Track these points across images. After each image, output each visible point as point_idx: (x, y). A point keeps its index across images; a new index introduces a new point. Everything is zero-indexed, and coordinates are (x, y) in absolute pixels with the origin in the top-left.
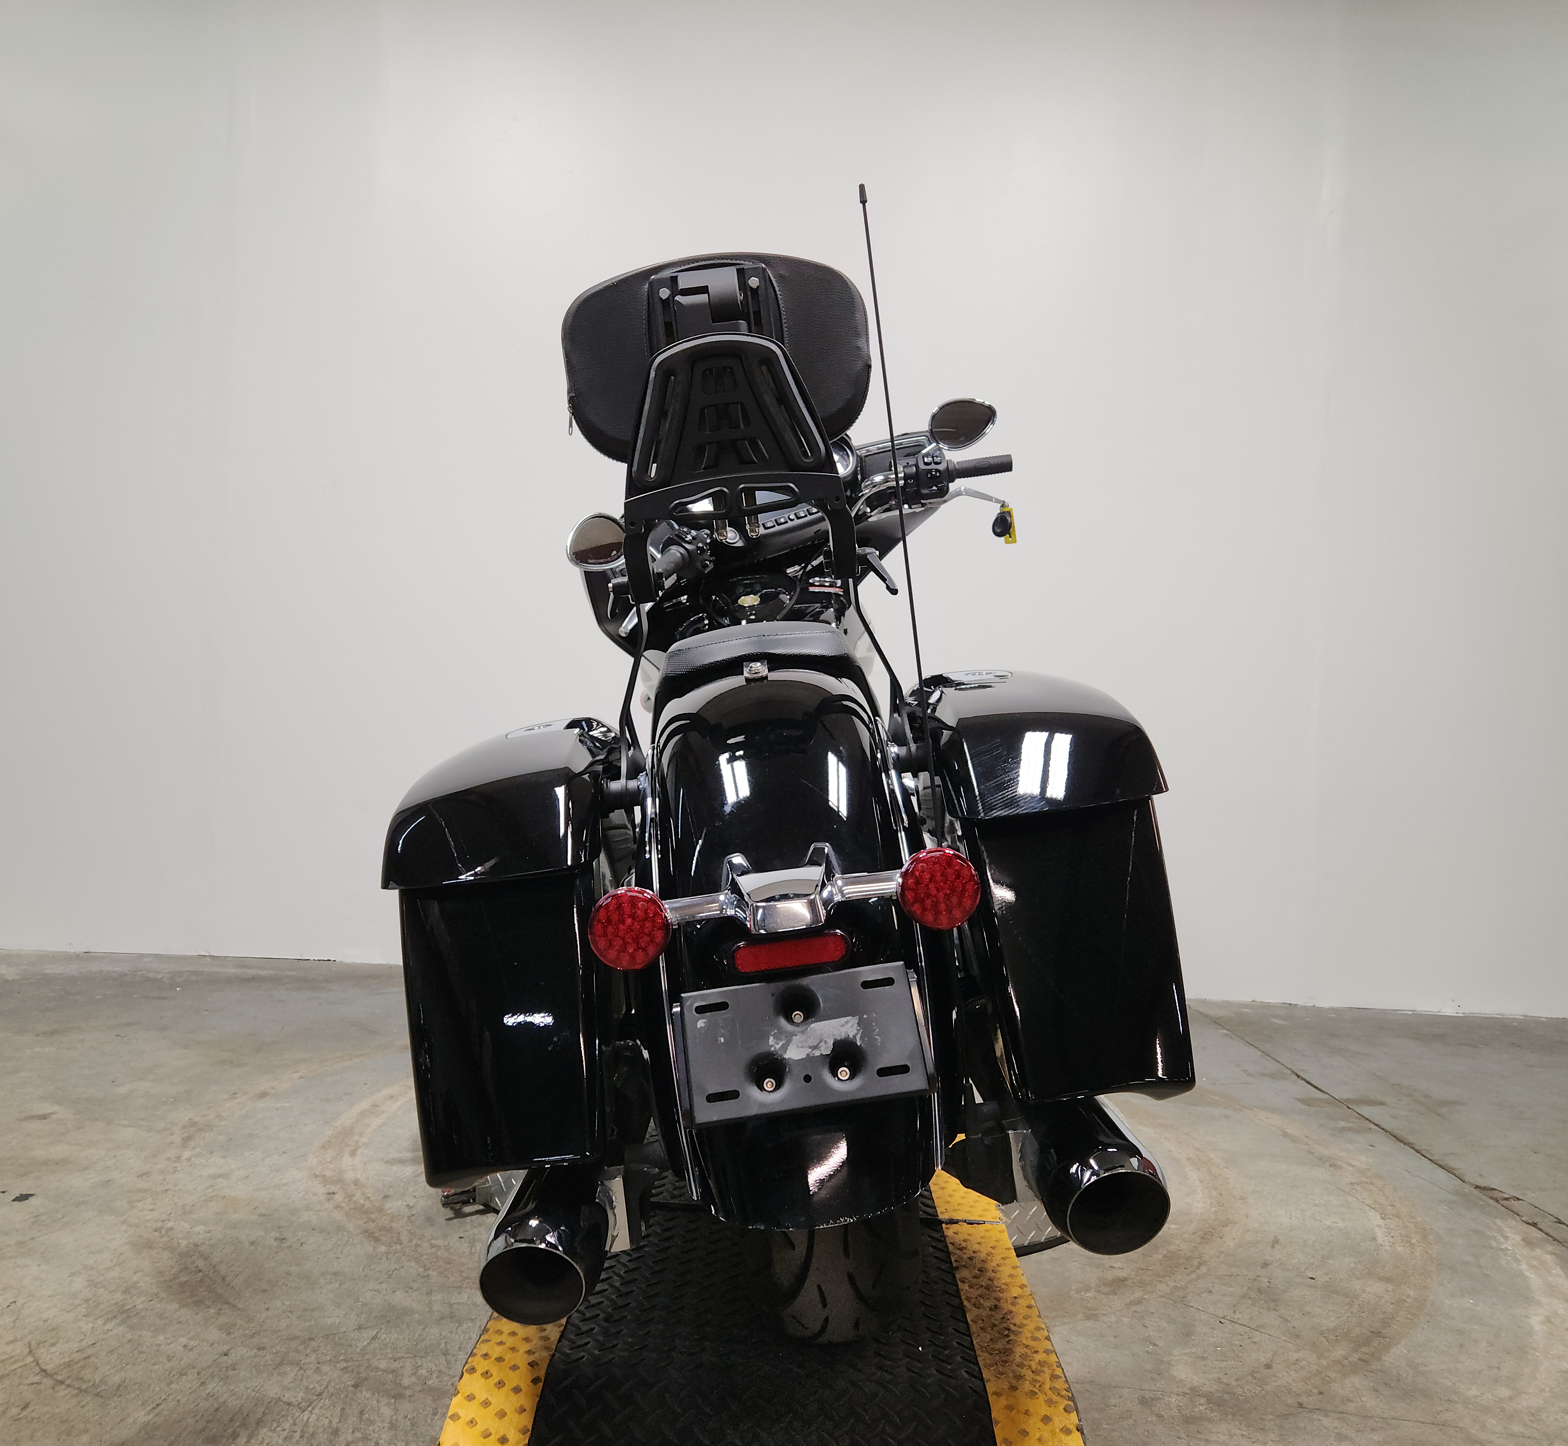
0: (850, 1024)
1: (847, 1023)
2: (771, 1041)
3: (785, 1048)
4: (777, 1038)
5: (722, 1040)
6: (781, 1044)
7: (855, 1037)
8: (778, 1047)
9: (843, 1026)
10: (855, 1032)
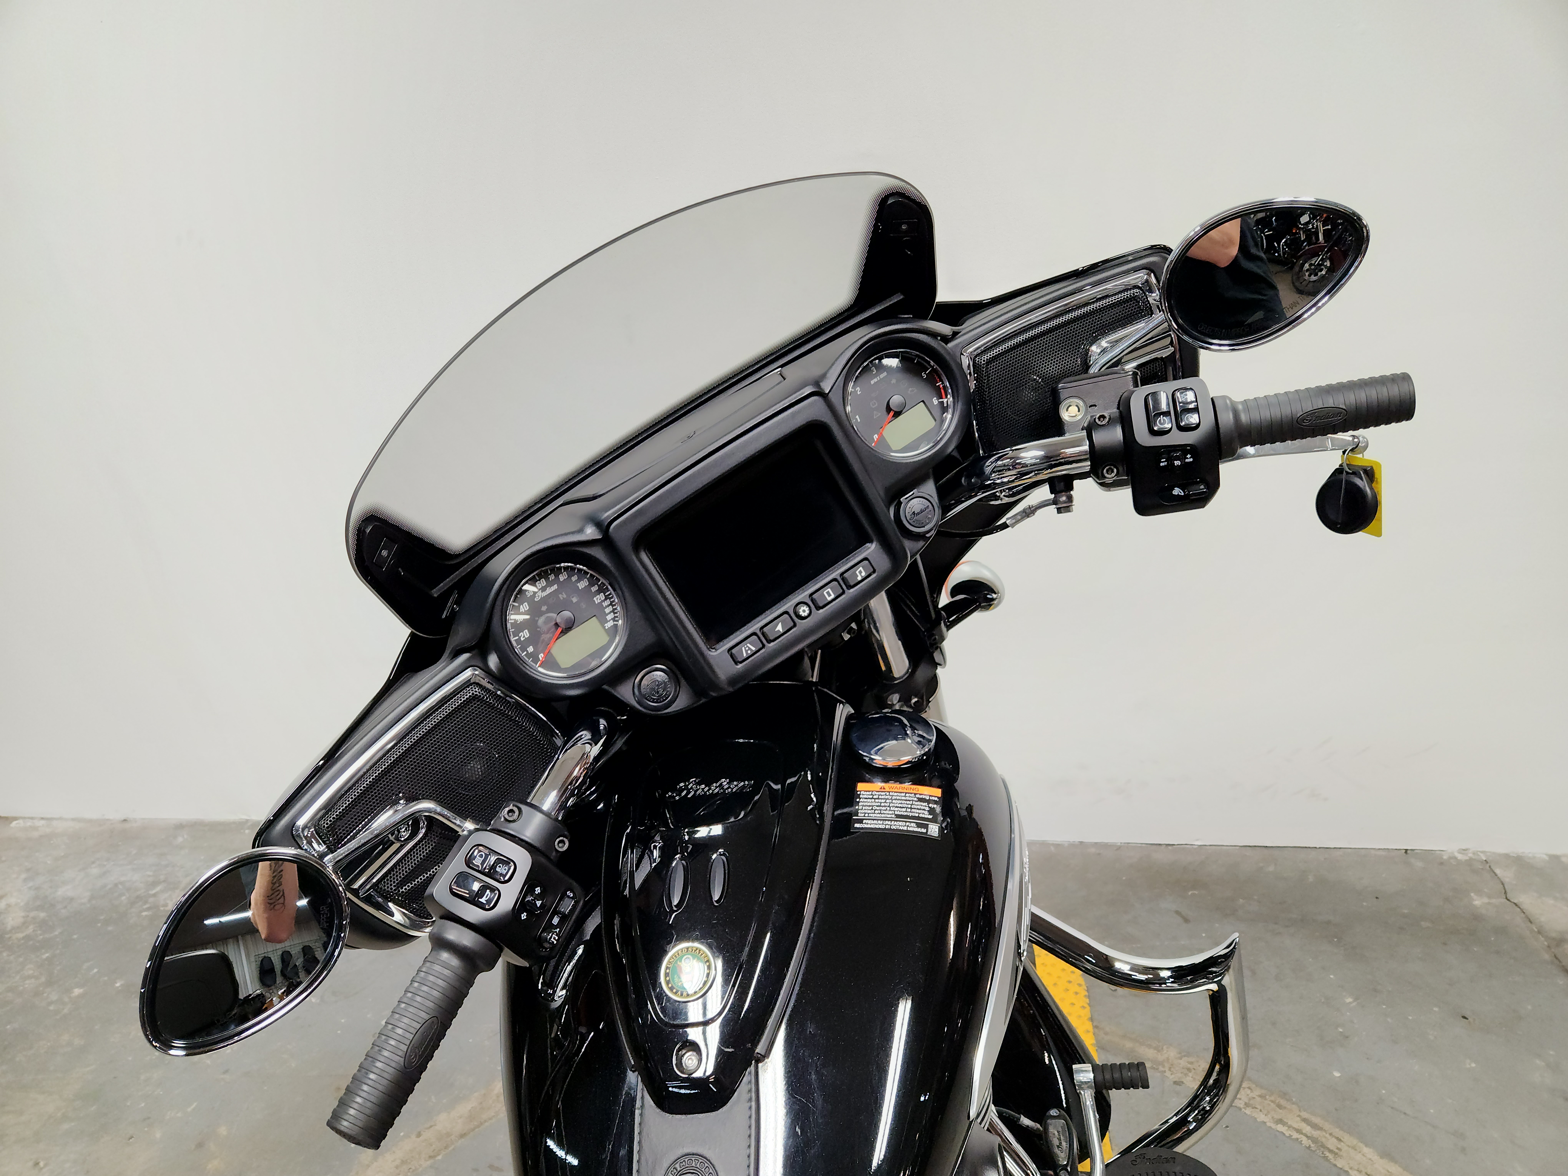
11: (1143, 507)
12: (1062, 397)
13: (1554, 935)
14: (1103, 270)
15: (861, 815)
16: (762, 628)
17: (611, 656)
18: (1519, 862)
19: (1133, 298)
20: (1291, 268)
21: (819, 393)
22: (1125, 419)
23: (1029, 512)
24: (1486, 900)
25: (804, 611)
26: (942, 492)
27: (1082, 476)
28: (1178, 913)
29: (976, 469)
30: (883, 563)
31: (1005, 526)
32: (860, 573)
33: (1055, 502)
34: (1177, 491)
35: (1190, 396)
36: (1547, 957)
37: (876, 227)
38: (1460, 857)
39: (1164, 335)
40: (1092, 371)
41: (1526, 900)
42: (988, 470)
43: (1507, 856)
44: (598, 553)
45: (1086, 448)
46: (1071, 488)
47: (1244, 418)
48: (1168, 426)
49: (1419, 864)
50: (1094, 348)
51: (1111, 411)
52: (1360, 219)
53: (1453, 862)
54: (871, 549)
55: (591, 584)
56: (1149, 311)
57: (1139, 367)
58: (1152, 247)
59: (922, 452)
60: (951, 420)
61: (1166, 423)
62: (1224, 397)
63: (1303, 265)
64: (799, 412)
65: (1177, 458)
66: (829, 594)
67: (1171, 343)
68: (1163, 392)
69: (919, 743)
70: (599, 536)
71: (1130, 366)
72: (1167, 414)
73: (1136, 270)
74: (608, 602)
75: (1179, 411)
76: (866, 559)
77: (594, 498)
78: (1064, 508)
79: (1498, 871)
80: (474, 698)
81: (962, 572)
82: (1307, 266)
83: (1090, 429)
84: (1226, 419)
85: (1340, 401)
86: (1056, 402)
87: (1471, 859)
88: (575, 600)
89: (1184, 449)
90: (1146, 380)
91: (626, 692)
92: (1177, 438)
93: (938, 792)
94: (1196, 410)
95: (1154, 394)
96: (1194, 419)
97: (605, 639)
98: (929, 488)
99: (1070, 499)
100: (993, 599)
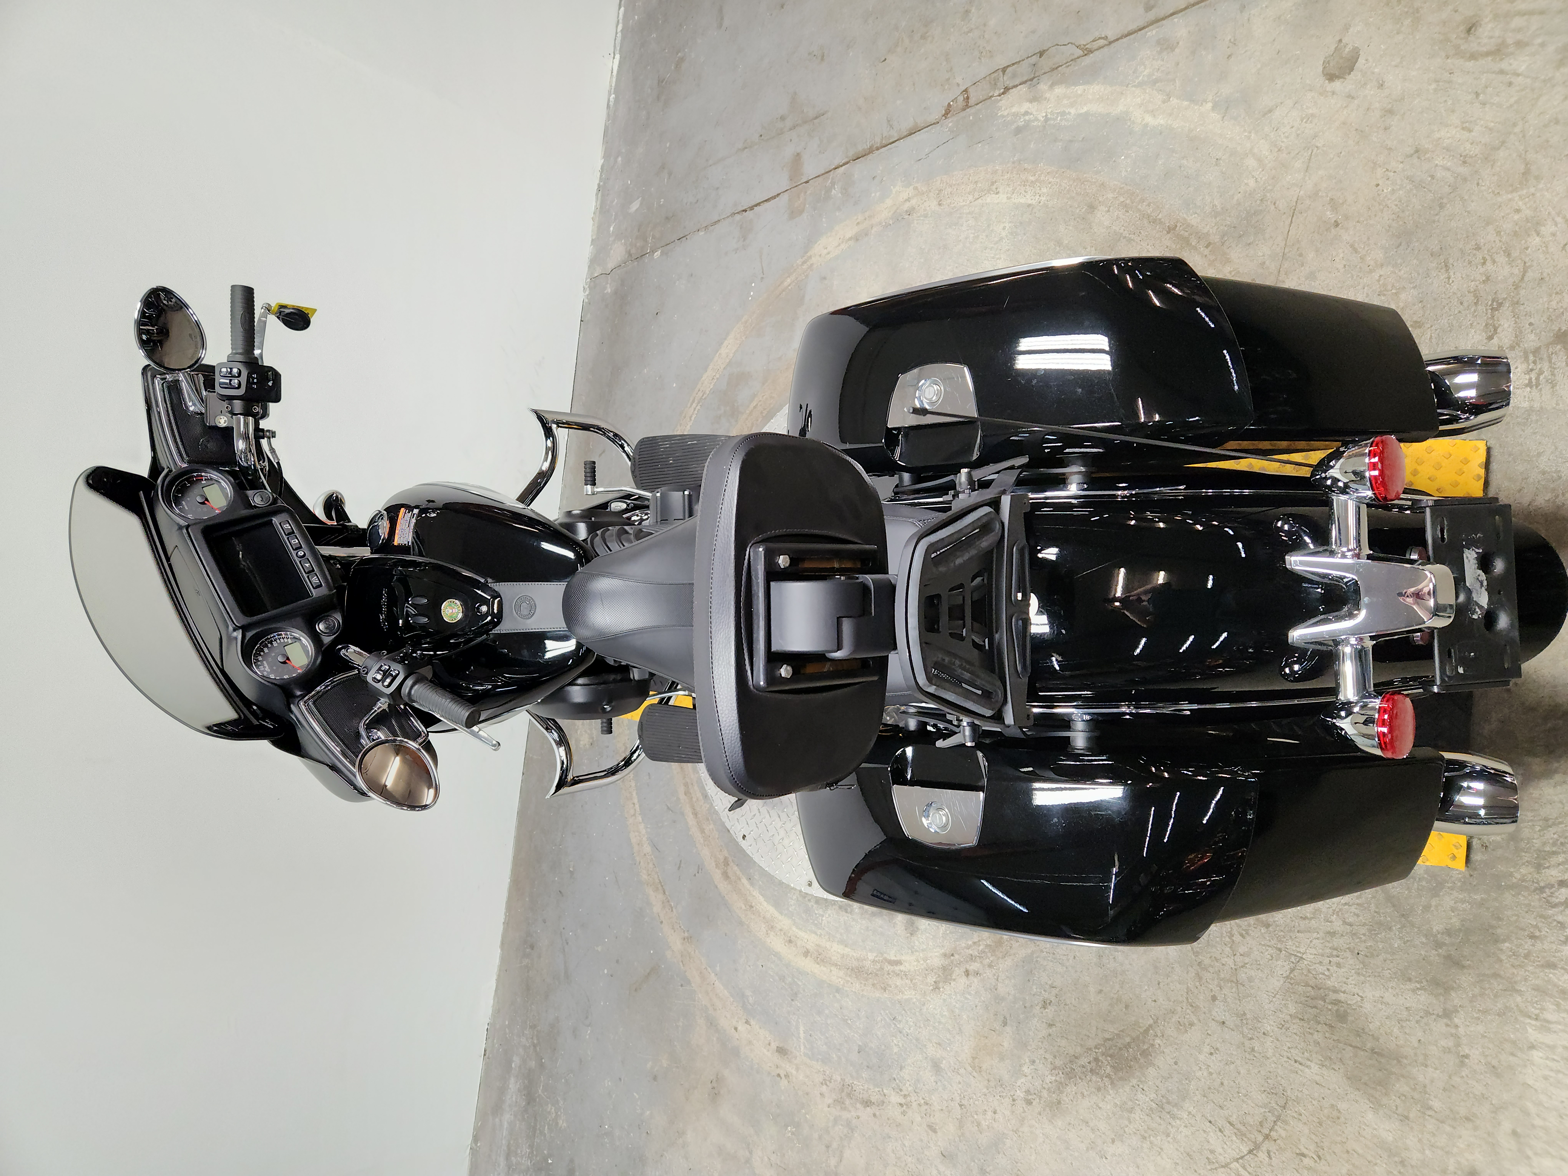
0: (1469, 555)
1: (1467, 558)
2: (1475, 617)
3: (1481, 607)
4: (1474, 612)
5: (1472, 654)
6: (1477, 610)
7: (1477, 553)
8: (1479, 612)
9: (1469, 561)
10: (1474, 553)
11: (277, 399)
12: (214, 425)
13: (627, 256)
14: (150, 398)
15: (407, 543)
16: (314, 588)
17: (306, 641)
18: (594, 261)
19: (169, 387)
20: (164, 310)
21: (187, 527)
22: (231, 398)
23: (273, 451)
24: (608, 285)
25: (301, 553)
26: (253, 487)
27: (257, 424)
28: (600, 455)
29: (245, 470)
30: (284, 516)
31: (278, 463)
32: (287, 526)
33: (269, 438)
34: (270, 384)
35: (224, 370)
36: (636, 263)
37: (101, 493)
38: (587, 293)
39: (192, 377)
40: (203, 411)
41: (610, 265)
42: (246, 465)
43: (589, 267)
44: (249, 635)
45: (242, 417)
46: (263, 429)
47: (240, 351)
48: (236, 381)
49: (589, 316)
50: (191, 409)
51: (225, 404)
52: (153, 289)
53: (589, 297)
54: (275, 520)
55: (267, 647)
56: (177, 382)
57: (206, 390)
58: (142, 374)
59: (229, 490)
60: (214, 475)
61: (235, 382)
62: (228, 356)
63: (164, 304)
64: (195, 536)
65: (253, 380)
66: (295, 541)
67: (197, 375)
68: (219, 380)
69: (382, 519)
70: (241, 631)
71: (204, 393)
72: (231, 380)
73: (153, 383)
74: (278, 641)
75: (231, 376)
76: (280, 524)
77: (221, 639)
78: (273, 434)
79: (596, 275)
80: (314, 703)
81: (320, 513)
82: (165, 302)
83: (233, 413)
84: (240, 358)
85: (240, 311)
86: (216, 428)
87: (589, 287)
88: (273, 654)
89: (249, 376)
90: (213, 387)
91: (327, 640)
92: (244, 379)
93: (402, 509)
94: (231, 369)
95: (220, 384)
96: (235, 371)
97: (297, 644)
98: (250, 493)
99: (268, 431)
100: (337, 497)
